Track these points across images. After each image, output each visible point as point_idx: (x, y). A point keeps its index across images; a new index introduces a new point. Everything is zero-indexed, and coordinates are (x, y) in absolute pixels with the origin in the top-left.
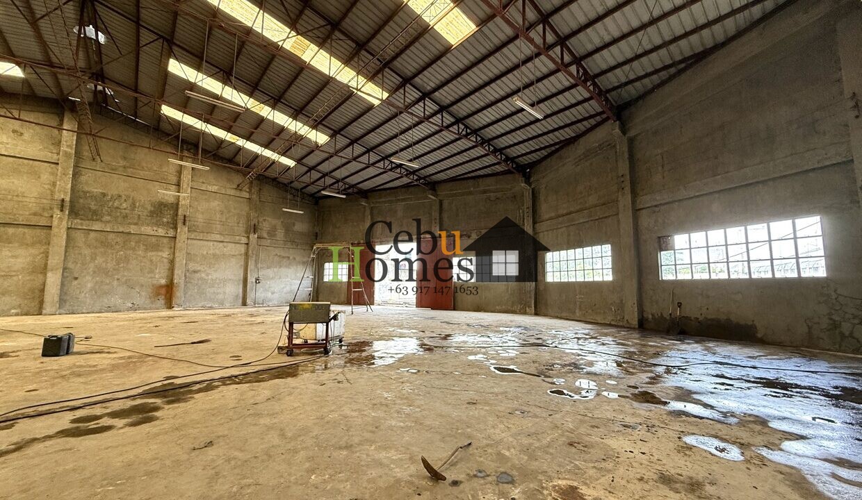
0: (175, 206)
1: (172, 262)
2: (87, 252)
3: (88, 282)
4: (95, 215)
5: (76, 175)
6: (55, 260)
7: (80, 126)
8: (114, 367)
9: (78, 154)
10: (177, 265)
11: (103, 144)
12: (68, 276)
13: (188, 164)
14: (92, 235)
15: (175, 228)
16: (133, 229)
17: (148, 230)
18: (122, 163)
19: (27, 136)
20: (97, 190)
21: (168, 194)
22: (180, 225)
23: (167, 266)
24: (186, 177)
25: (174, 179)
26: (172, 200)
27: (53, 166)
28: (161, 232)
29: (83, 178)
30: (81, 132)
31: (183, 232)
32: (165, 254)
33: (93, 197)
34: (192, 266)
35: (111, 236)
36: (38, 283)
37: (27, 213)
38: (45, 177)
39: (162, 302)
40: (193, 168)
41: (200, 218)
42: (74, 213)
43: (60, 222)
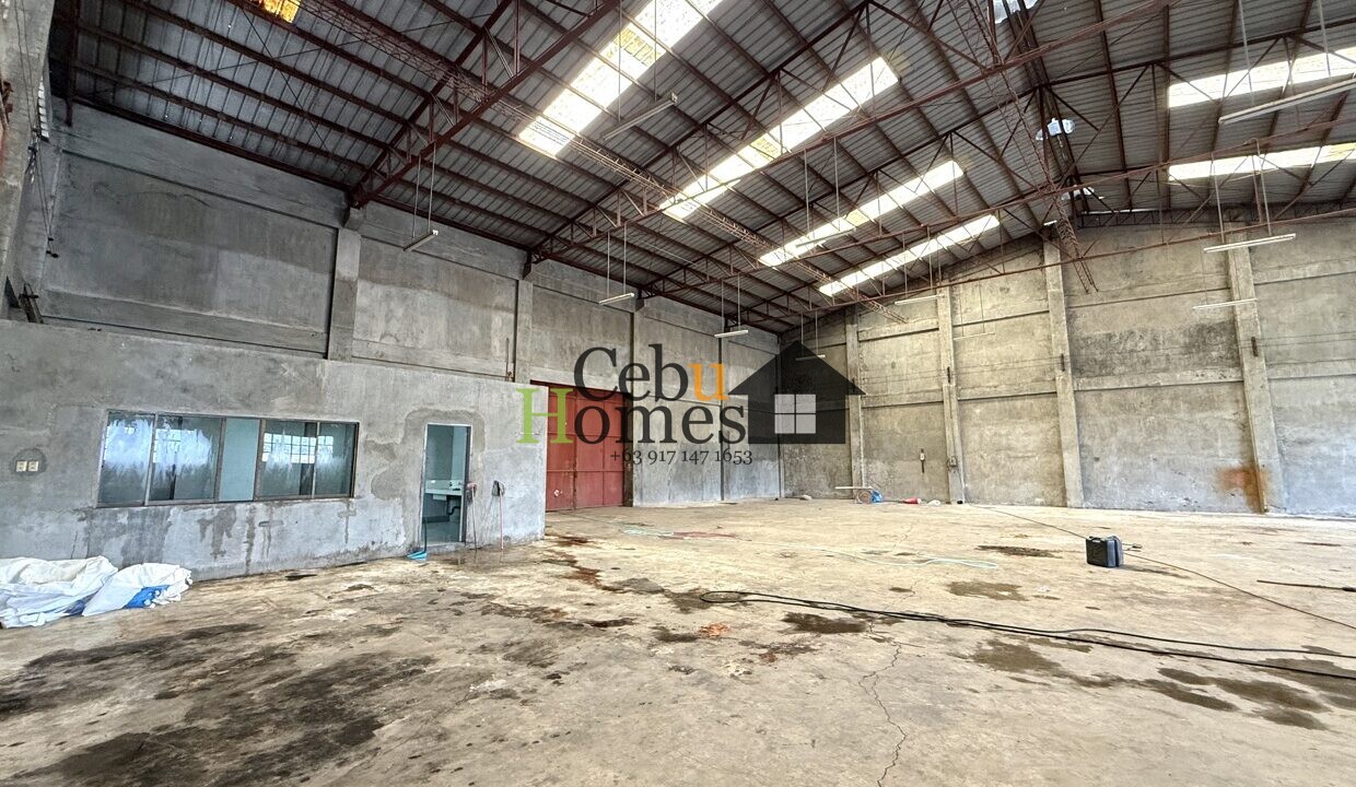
0: (1231, 326)
1: (1245, 427)
2: (1103, 421)
3: (1113, 465)
4: (1104, 368)
5: (1070, 318)
6: (1069, 435)
7: (1064, 254)
8: (1195, 603)
9: (1068, 292)
10: (1257, 432)
11: (1094, 266)
12: (1087, 458)
13: (1240, 245)
14: (1106, 396)
15: (1238, 364)
16: (1162, 379)
17: (1189, 376)
18: (1125, 283)
19: (1013, 292)
20: (1099, 332)
21: (1212, 309)
22: (1246, 357)
23: (1237, 434)
24: (1241, 269)
25: (1217, 281)
26: (1221, 317)
27: (1044, 316)
28: (1212, 375)
29: (1079, 322)
30: (1066, 262)
31: (1255, 370)
32: (1229, 413)
33: (1098, 344)
34: (1290, 432)
35: (1132, 394)
36: (1055, 467)
37: (1029, 380)
38: (1039, 332)
39: (1240, 498)
40: (1250, 249)
41: (1290, 338)
42: (1078, 370)
43: (1065, 384)
